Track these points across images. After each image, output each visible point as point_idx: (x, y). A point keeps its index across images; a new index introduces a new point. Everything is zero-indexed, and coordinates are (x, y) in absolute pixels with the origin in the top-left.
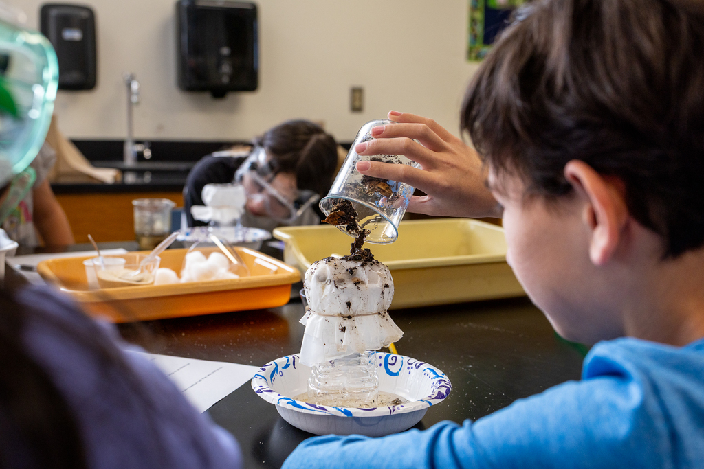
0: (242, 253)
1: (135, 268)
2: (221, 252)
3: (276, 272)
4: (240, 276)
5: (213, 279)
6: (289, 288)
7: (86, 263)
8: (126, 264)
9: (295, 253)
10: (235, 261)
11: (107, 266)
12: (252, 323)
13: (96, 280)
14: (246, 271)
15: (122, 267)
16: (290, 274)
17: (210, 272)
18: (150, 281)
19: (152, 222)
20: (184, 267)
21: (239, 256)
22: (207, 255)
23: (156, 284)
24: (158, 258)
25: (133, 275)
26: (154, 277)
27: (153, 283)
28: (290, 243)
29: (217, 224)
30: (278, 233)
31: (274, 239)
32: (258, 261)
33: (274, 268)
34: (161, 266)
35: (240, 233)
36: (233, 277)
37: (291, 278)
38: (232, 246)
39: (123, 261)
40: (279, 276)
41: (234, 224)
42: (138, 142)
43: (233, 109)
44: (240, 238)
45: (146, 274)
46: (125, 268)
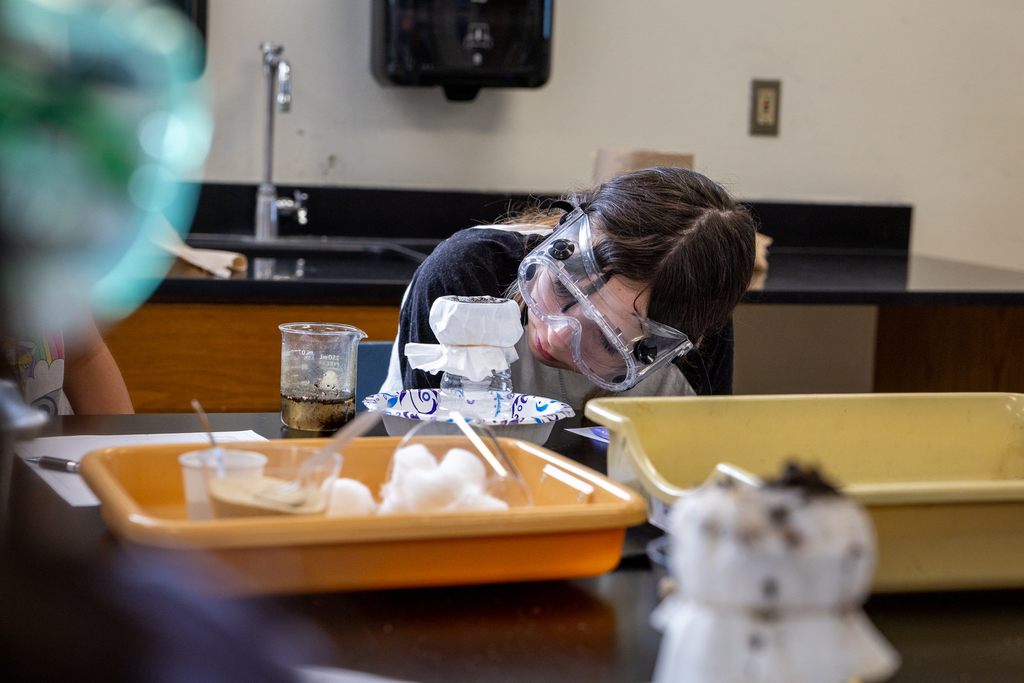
0: (516, 451)
1: (290, 478)
2: (469, 447)
3: (591, 499)
4: (511, 503)
5: (451, 508)
6: (620, 538)
7: (185, 459)
8: (267, 466)
9: (631, 457)
10: (501, 471)
11: (230, 470)
12: (536, 610)
13: (205, 499)
14: (523, 492)
15: (259, 473)
16: (622, 506)
17: (444, 493)
18: (318, 507)
19: (317, 372)
20: (390, 478)
21: (507, 457)
22: (439, 453)
23: (332, 514)
24: (338, 457)
25: (283, 492)
26: (328, 496)
27: (323, 512)
28: (623, 433)
29: (457, 383)
30: (593, 408)
31: (586, 422)
32: (549, 470)
33: (587, 489)
34: (344, 474)
35: (507, 405)
36: (495, 506)
37: (624, 514)
38: (492, 432)
39: (261, 460)
40: (599, 508)
41: (494, 382)
42: (284, 192)
43: (491, 124)
44: (506, 416)
45: (311, 492)
46: (266, 474)
